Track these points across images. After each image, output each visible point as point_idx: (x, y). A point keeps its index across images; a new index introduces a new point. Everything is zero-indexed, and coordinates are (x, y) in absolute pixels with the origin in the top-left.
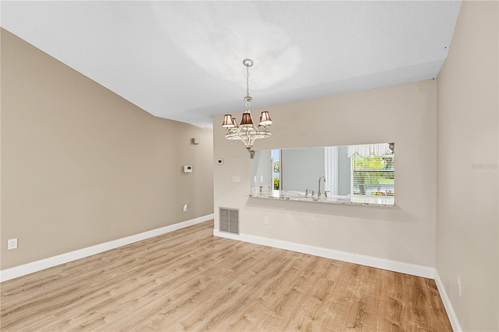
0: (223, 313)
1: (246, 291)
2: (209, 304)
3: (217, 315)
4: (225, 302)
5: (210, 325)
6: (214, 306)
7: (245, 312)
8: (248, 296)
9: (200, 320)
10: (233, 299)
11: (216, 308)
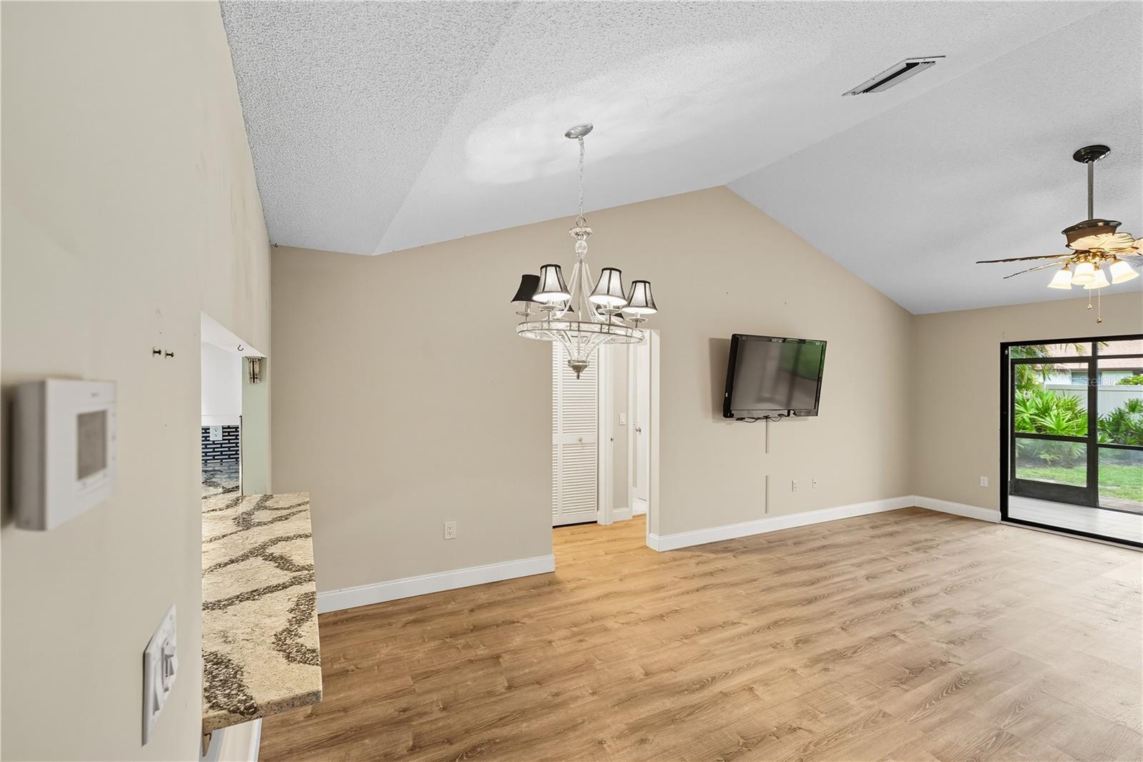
0: (681, 692)
1: (609, 721)
2: (703, 718)
3: (693, 691)
4: (669, 711)
5: (708, 681)
6: (693, 710)
7: (641, 680)
8: (614, 706)
9: (725, 695)
10: (649, 711)
11: (692, 707)
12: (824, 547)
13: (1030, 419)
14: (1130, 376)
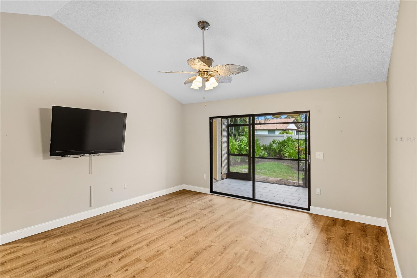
12: (113, 223)
13: (244, 147)
14: (282, 131)
